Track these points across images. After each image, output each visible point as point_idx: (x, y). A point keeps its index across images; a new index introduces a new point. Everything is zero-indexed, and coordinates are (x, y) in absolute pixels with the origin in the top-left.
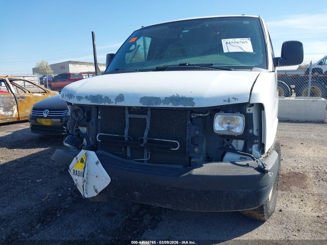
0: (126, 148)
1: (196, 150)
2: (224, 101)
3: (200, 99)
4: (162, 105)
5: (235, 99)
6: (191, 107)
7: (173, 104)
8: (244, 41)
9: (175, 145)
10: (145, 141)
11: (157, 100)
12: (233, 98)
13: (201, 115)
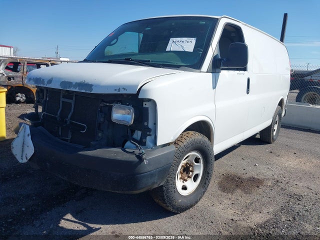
0: (59, 128)
1: (100, 134)
2: (115, 90)
3: (98, 86)
4: (72, 89)
5: (125, 89)
6: (89, 92)
7: (79, 89)
8: (190, 41)
9: (83, 128)
10: (68, 122)
11: (69, 84)
12: (123, 88)
13: (108, 104)
